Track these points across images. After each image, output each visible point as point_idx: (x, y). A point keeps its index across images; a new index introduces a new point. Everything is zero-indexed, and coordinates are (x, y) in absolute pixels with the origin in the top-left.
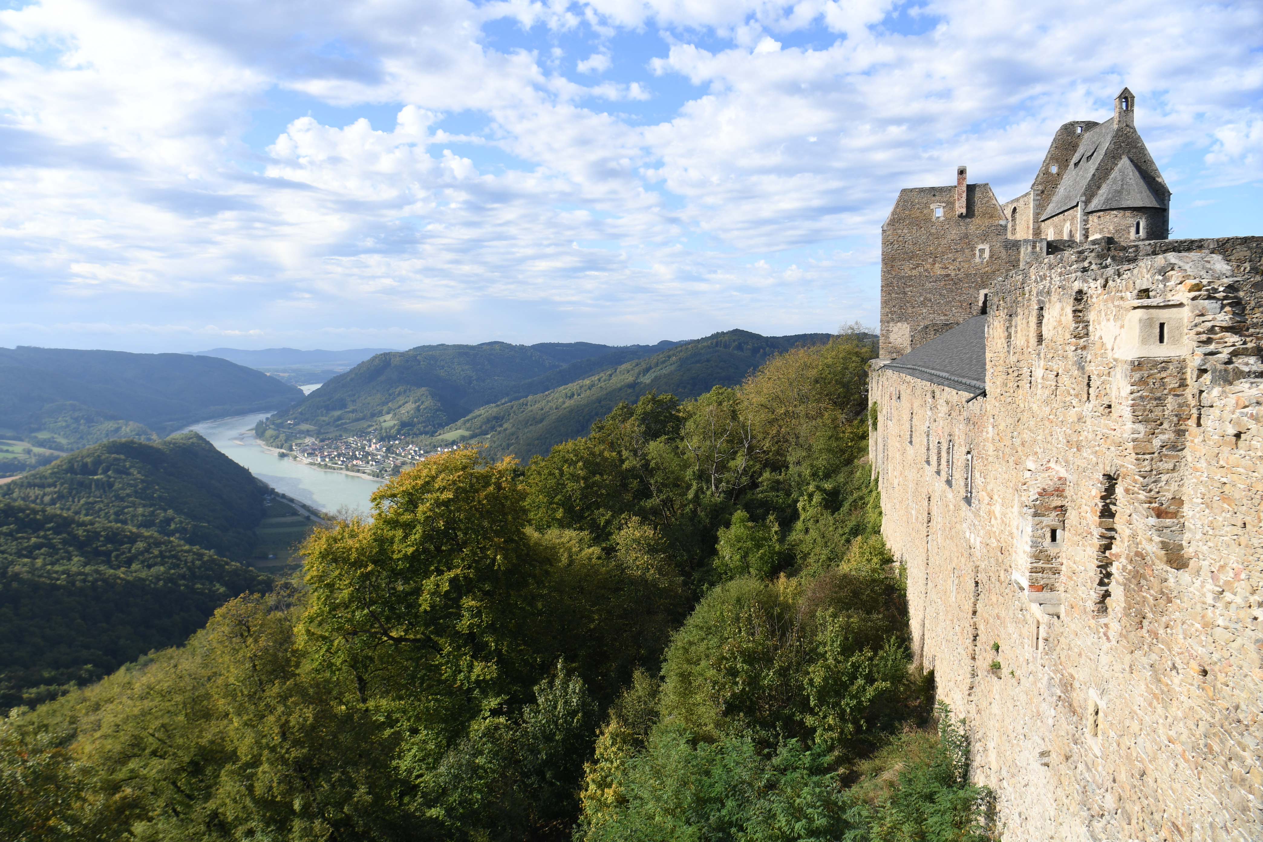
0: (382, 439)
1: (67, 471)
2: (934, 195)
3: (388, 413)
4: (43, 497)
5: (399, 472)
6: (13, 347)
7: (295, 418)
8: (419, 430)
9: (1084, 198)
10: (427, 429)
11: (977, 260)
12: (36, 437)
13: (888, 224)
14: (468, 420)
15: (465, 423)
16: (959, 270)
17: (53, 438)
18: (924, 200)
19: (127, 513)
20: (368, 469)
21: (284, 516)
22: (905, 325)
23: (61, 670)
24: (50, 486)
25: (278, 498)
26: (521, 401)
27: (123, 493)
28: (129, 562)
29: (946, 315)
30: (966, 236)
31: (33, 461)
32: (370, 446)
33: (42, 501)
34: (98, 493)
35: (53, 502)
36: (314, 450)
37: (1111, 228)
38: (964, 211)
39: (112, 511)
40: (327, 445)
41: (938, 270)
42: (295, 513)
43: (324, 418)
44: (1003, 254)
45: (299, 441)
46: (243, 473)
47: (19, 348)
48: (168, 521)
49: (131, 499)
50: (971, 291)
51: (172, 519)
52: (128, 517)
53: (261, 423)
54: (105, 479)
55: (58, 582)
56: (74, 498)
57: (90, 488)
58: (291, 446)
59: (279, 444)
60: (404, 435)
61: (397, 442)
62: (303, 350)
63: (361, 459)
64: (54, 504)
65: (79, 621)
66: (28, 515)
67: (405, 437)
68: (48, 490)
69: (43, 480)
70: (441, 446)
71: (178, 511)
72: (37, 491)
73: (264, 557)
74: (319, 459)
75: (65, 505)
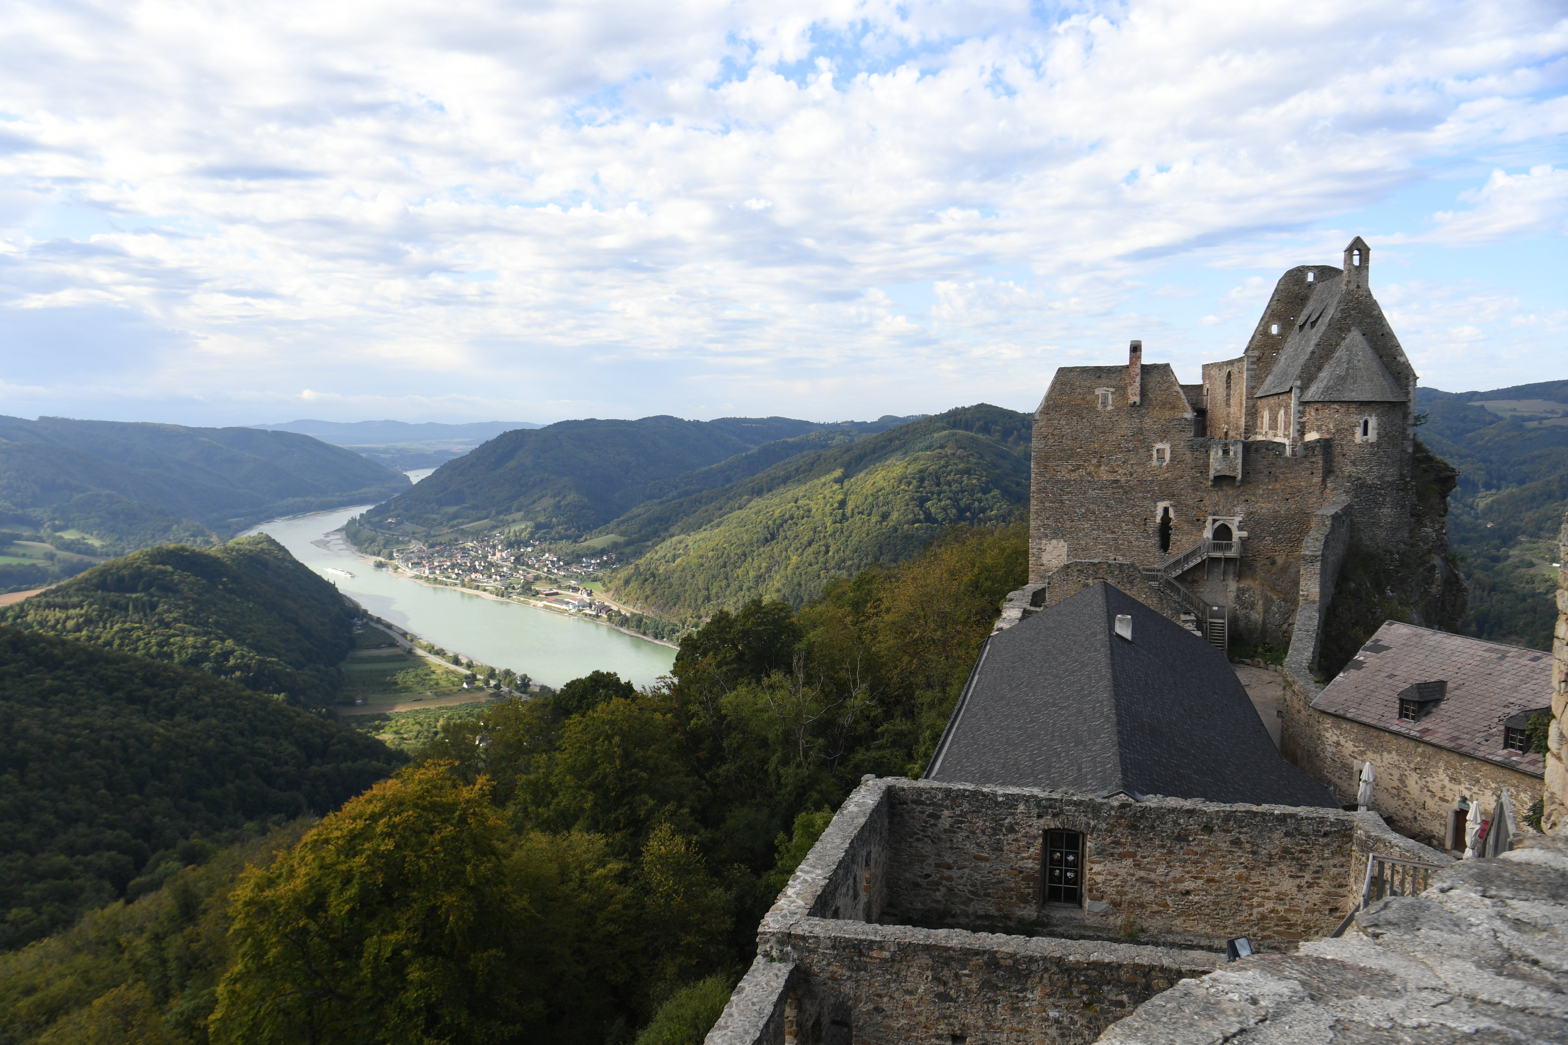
0: (509, 545)
1: (98, 587)
2: (1099, 377)
3: (519, 510)
4: (65, 622)
5: (530, 589)
6: (34, 418)
7: (398, 516)
8: (558, 533)
9: (1299, 383)
10: (569, 533)
11: (1155, 463)
12: (61, 538)
13: (1041, 412)
14: (623, 522)
15: (619, 524)
16: (1131, 475)
17: (84, 539)
18: (1087, 384)
19: (173, 644)
20: (491, 584)
21: (378, 647)
22: (1062, 543)
23: (78, 857)
24: (74, 607)
25: (372, 624)
26: (693, 497)
27: (168, 617)
28: (171, 713)
29: (1114, 532)
30: (1140, 431)
31: (56, 569)
32: (494, 554)
33: (64, 627)
34: (136, 617)
35: (78, 628)
36: (421, 558)
37: (1331, 426)
38: (1137, 399)
39: (153, 641)
40: (438, 552)
41: (1104, 474)
42: (393, 644)
43: (434, 516)
44: (1188, 456)
45: (401, 547)
46: (329, 589)
47: (43, 419)
48: (226, 655)
49: (179, 625)
50: (1146, 503)
51: (232, 652)
52: (175, 648)
53: (353, 521)
54: (146, 598)
55: (79, 740)
56: (105, 624)
57: (127, 610)
58: (392, 553)
59: (376, 549)
60: (539, 539)
61: (529, 549)
62: (412, 423)
63: (481, 572)
64: (80, 631)
65: (103, 791)
66: (43, 649)
67: (541, 543)
68: (72, 612)
69: (67, 599)
70: (586, 556)
71: (240, 641)
72: (59, 614)
73: (351, 703)
74: (427, 572)
75: (93, 632)
